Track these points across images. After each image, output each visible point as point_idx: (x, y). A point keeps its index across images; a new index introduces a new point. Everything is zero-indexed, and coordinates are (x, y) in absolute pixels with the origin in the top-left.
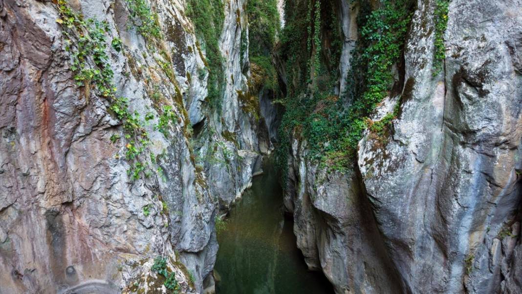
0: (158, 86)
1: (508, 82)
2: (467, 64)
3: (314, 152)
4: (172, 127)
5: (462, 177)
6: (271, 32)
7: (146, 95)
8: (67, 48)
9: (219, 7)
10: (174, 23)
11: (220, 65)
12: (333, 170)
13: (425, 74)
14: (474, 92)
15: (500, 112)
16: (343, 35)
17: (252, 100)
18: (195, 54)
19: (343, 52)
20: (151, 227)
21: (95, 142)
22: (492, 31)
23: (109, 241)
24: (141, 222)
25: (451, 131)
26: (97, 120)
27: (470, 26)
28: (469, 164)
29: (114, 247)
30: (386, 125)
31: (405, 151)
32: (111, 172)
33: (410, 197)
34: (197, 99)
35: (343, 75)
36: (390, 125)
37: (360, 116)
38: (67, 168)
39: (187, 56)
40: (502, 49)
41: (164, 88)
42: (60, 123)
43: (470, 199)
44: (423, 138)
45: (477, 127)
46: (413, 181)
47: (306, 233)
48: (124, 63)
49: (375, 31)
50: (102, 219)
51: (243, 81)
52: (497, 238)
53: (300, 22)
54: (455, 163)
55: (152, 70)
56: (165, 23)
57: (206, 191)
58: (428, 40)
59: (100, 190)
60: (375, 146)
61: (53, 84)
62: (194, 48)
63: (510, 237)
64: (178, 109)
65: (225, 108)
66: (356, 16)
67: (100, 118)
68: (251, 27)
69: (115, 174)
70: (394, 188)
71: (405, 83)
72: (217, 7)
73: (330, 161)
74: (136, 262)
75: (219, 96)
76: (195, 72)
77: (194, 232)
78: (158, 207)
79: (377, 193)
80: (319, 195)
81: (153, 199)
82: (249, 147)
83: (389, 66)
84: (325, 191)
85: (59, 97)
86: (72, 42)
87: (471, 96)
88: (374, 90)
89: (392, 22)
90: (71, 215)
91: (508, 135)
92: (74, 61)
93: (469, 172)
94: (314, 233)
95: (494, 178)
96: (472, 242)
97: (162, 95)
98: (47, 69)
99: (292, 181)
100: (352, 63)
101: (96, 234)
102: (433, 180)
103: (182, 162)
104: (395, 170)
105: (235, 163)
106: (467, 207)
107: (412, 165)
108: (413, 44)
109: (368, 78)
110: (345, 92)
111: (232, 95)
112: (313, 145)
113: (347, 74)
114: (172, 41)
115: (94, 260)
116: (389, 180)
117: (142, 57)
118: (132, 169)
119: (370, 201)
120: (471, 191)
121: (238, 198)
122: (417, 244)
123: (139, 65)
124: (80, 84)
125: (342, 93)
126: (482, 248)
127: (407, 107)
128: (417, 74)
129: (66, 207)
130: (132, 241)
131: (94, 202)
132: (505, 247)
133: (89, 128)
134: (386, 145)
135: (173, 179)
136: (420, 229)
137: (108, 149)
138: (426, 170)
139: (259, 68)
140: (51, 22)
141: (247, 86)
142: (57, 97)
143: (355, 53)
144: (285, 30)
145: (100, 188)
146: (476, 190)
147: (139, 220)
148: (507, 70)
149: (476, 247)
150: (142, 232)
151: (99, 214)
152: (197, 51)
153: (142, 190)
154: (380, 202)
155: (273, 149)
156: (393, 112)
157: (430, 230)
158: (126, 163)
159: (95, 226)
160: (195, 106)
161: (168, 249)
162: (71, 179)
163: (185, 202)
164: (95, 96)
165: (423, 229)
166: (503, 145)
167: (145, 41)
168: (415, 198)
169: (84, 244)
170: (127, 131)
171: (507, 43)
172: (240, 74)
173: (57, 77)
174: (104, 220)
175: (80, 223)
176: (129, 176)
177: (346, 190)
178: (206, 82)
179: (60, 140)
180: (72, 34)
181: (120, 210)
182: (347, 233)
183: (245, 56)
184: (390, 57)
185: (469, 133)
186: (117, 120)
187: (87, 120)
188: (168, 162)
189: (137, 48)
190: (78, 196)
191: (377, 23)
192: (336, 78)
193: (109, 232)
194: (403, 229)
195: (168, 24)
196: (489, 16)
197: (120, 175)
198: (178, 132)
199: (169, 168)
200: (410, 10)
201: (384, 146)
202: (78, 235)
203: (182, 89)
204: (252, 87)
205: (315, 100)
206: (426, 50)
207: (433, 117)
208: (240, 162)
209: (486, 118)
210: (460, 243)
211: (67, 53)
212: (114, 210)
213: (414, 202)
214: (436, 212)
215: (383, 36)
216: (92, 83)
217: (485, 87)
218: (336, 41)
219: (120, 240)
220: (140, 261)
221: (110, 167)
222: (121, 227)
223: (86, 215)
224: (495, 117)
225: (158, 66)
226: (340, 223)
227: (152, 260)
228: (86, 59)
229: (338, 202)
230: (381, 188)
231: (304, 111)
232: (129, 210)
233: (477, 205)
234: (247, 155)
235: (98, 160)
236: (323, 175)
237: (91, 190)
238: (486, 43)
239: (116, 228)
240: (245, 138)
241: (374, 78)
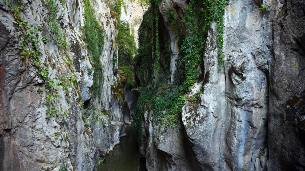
0: (65, 74)
1: (255, 73)
2: (234, 64)
3: (157, 117)
4: (72, 97)
5: (237, 124)
6: (131, 53)
7: (57, 77)
8: (17, 36)
9: (101, 38)
10: (75, 42)
11: (101, 69)
12: (169, 126)
13: (215, 69)
14: (239, 78)
15: (252, 88)
16: (171, 51)
17: (120, 91)
18: (87, 60)
19: (172, 60)
20: (59, 147)
21: (28, 92)
22: (244, 48)
23: (32, 155)
24: (53, 143)
25: (230, 99)
26: (30, 79)
27: (234, 45)
28: (240, 117)
29: (35, 159)
30: (196, 97)
31: (207, 111)
32: (36, 111)
33: (211, 138)
34: (86, 87)
35: (172, 73)
36: (198, 97)
37: (182, 94)
38: (9, 108)
39: (82, 61)
40: (250, 56)
41: (68, 75)
42: (8, 80)
43: (242, 136)
44: (216, 104)
45: (242, 96)
46: (212, 128)
47: (153, 167)
48: (46, 58)
49: (188, 48)
50: (28, 141)
51: (114, 80)
52: (258, 158)
53: (148, 45)
54: (233, 117)
55: (62, 64)
56: (70, 42)
57: (91, 139)
58: (215, 51)
59: (28, 123)
60: (191, 109)
61: (7, 56)
62: (86, 57)
63: (264, 156)
64: (76, 88)
65: (103, 95)
66: (178, 41)
67: (32, 78)
68: (119, 50)
69: (39, 112)
70: (202, 132)
71: (205, 74)
72: (100, 38)
73: (166, 120)
74: (48, 168)
75: (99, 87)
76: (86, 71)
77: (83, 164)
78: (63, 135)
79: (193, 136)
80: (161, 141)
81: (61, 130)
82: (118, 119)
83: (196, 66)
84: (164, 139)
85: (10, 64)
86: (20, 34)
87: (238, 80)
88: (189, 79)
89: (196, 43)
90: (9, 137)
91: (257, 100)
92: (21, 44)
93: (240, 121)
94: (158, 167)
95: (253, 123)
96: (245, 161)
97: (67, 78)
98: (4, 48)
99: (144, 136)
100: (177, 66)
101: (24, 151)
102: (223, 127)
103: (77, 119)
104: (202, 122)
105: (109, 128)
106: (241, 141)
107: (211, 119)
108: (208, 54)
109: (185, 73)
110: (173, 82)
111: (108, 87)
112: (156, 113)
113: (174, 72)
114: (73, 52)
115: (21, 168)
116: (200, 128)
117: (56, 57)
118: (49, 110)
119: (190, 141)
120: (242, 131)
121: (111, 150)
122: (217, 165)
123: (54, 61)
124: (23, 57)
125: (172, 82)
126: (250, 164)
127: (207, 87)
128: (211, 69)
129: (6, 132)
130: (46, 155)
131: (24, 130)
132: (262, 162)
133: (25, 83)
134: (197, 108)
135: (71, 129)
136: (218, 156)
137: (36, 97)
138: (219, 122)
139: (124, 73)
140: (10, 22)
141: (117, 82)
142: (8, 64)
143: (177, 61)
144: (139, 50)
145: (29, 121)
146: (245, 131)
147: (52, 141)
148: (253, 67)
149: (247, 164)
150: (53, 149)
151: (27, 137)
152: (88, 59)
153: (54, 123)
154: (195, 141)
155: (132, 121)
156: (200, 90)
157: (223, 157)
158: (45, 106)
159: (24, 145)
160: (85, 90)
161: (68, 162)
162: (11, 115)
163: (78, 144)
164: (31, 65)
165: (219, 156)
166: (256, 106)
167: (58, 49)
168: (214, 138)
169: (16, 157)
170: (47, 87)
171: (252, 53)
172: (113, 75)
173: (9, 53)
174: (30, 142)
175: (14, 143)
176: (47, 114)
177: (176, 137)
178: (92, 77)
179: (7, 90)
180: (21, 30)
181: (40, 135)
182: (178, 164)
183: (115, 65)
184: (196, 61)
185: (239, 100)
186: (42, 80)
187: (24, 79)
188: (69, 118)
189: (53, 52)
190: (14, 126)
191: (189, 43)
192: (168, 74)
193: (32, 150)
194: (209, 157)
195: (71, 43)
196: (242, 40)
197: (42, 113)
198: (75, 100)
199: (69, 121)
200: (205, 37)
201: (196, 109)
202: (12, 151)
203: (78, 80)
204: (120, 83)
205: (157, 88)
206: (214, 57)
207: (220, 93)
208: (112, 128)
209: (246, 91)
210: (239, 162)
211: (17, 40)
212: (37, 135)
213: (214, 141)
214: (226, 145)
215: (192, 50)
216: (30, 57)
217: (244, 75)
218: (167, 55)
219: (39, 154)
220: (51, 167)
221: (36, 108)
222: (40, 146)
223: (19, 138)
224: (250, 90)
225: (65, 63)
226: (173, 158)
227: (59, 167)
228: (28, 44)
229: (172, 145)
230: (196, 133)
231: (151, 94)
232: (46, 135)
233: (246, 139)
234: (117, 123)
235: (29, 103)
236: (163, 129)
237: (23, 122)
238: (242, 53)
239: (37, 147)
240: (115, 113)
241: (189, 73)
